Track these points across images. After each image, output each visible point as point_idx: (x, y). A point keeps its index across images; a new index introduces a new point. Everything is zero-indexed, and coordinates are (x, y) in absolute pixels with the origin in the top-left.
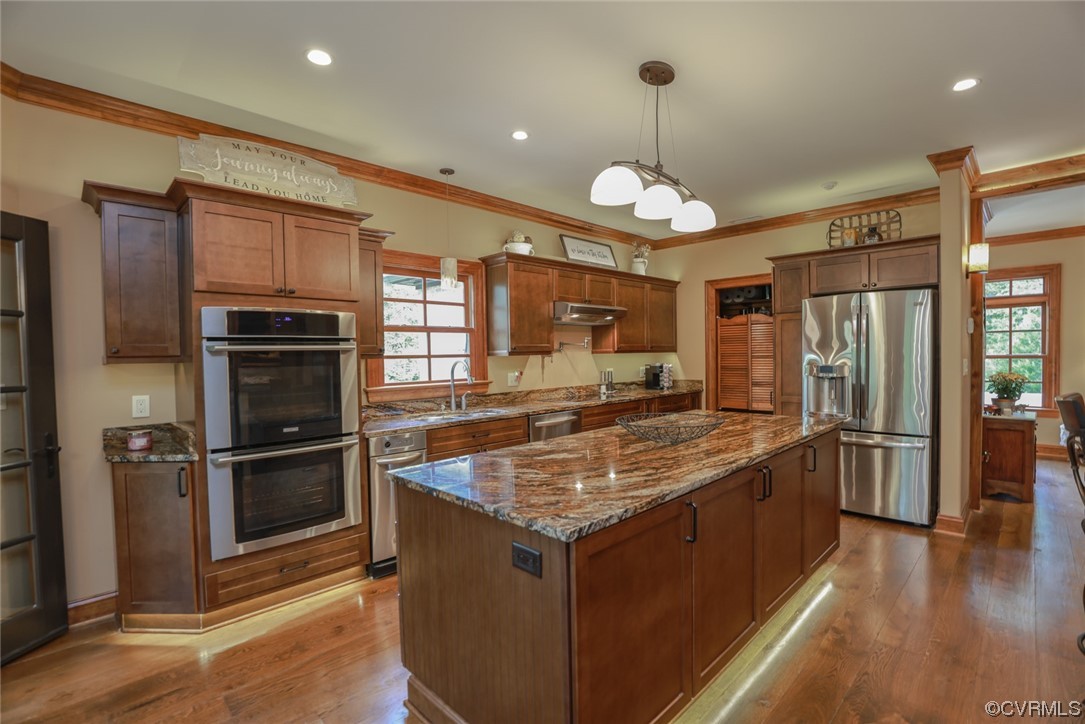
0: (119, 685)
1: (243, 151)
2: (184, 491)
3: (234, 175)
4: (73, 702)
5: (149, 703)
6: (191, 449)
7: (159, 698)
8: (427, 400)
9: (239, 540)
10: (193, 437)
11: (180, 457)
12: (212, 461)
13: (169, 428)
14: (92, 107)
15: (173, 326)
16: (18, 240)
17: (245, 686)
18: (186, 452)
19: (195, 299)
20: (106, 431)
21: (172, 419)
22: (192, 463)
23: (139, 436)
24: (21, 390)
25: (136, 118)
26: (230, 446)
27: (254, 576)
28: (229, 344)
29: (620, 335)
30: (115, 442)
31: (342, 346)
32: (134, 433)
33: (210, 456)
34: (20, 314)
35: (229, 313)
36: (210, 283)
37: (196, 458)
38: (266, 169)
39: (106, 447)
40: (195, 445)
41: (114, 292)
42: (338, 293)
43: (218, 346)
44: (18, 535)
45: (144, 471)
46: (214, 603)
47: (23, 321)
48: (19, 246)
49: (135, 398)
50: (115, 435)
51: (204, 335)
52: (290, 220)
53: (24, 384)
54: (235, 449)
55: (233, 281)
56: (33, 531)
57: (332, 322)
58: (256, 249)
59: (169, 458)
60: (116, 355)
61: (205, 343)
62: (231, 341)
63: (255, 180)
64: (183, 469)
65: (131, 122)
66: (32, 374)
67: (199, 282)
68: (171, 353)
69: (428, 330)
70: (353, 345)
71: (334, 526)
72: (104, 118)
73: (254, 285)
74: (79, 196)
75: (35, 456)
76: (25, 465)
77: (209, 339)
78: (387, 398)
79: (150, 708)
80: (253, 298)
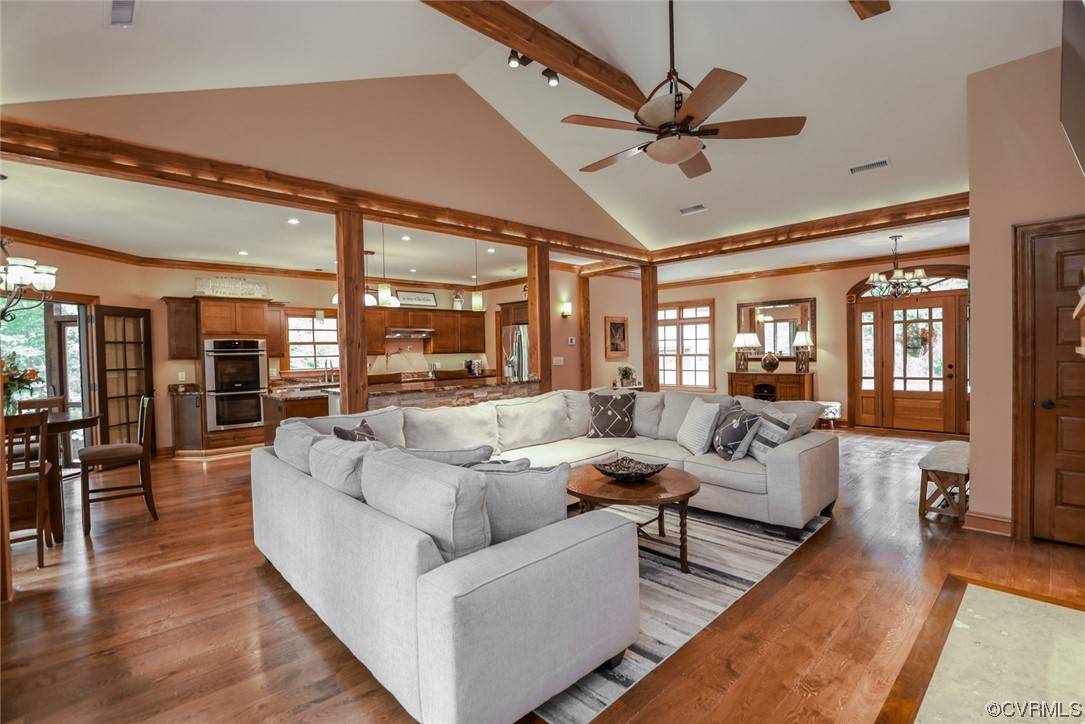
1: (220, 279)
2: (198, 405)
8: (313, 378)
9: (218, 424)
10: (201, 387)
11: (197, 394)
12: (208, 395)
13: (192, 385)
14: (164, 264)
15: (194, 347)
16: (140, 317)
18: (199, 392)
19: (202, 337)
20: (169, 386)
21: (194, 382)
22: (201, 396)
23: (181, 387)
24: (142, 369)
25: (180, 265)
26: (215, 390)
27: (225, 439)
28: (215, 353)
29: (435, 343)
30: (173, 389)
31: (260, 353)
32: (179, 386)
33: (207, 393)
34: (142, 343)
35: (215, 342)
36: (208, 331)
37: (202, 394)
38: (229, 285)
39: (170, 391)
40: (202, 390)
42: (259, 331)
43: (210, 354)
45: (184, 398)
46: (208, 447)
47: (143, 345)
48: (141, 319)
49: (180, 374)
50: (172, 387)
51: (205, 350)
52: (238, 305)
53: (143, 367)
54: (217, 391)
55: (216, 330)
57: (254, 345)
58: (225, 317)
59: (193, 393)
60: (173, 357)
61: (205, 353)
63: (224, 290)
64: (198, 397)
65: (177, 267)
66: (145, 363)
67: (203, 331)
68: (193, 356)
69: (314, 344)
70: (265, 353)
71: (255, 424)
73: (224, 331)
74: (162, 301)
77: (207, 351)
78: (291, 376)
80: (224, 336)
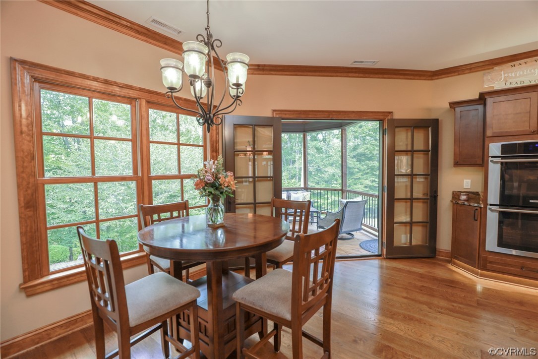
0: (444, 278)
1: (517, 67)
2: (476, 219)
3: (510, 81)
4: (431, 275)
5: (451, 286)
6: (481, 202)
7: (455, 287)
9: (499, 246)
10: (482, 197)
11: (476, 205)
12: (490, 209)
13: (478, 194)
14: (454, 72)
15: (479, 152)
16: (429, 127)
17: (487, 301)
18: (479, 203)
19: (488, 141)
20: (453, 192)
21: (480, 191)
22: (481, 208)
23: (463, 195)
24: (428, 175)
25: (471, 69)
26: (499, 204)
28: (502, 159)
30: (456, 196)
32: (462, 194)
33: (489, 207)
34: (429, 151)
35: (502, 145)
36: (494, 133)
37: (482, 206)
38: (530, 71)
39: (453, 198)
40: (482, 201)
41: (458, 140)
43: (496, 160)
44: (425, 221)
46: (484, 268)
47: (430, 153)
48: (430, 129)
49: (465, 181)
50: (456, 194)
51: (490, 155)
53: (429, 173)
54: (500, 206)
55: (506, 130)
56: (428, 221)
58: (520, 113)
59: (472, 204)
60: (457, 164)
61: (490, 159)
62: (502, 157)
63: (523, 79)
64: (477, 210)
65: (468, 71)
66: (431, 170)
67: (490, 133)
68: (478, 163)
72: (459, 74)
73: (518, 131)
74: (449, 107)
75: (431, 196)
76: (428, 199)
77: (492, 157)
79: (451, 288)
80: (517, 137)
